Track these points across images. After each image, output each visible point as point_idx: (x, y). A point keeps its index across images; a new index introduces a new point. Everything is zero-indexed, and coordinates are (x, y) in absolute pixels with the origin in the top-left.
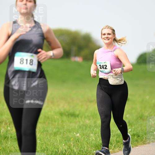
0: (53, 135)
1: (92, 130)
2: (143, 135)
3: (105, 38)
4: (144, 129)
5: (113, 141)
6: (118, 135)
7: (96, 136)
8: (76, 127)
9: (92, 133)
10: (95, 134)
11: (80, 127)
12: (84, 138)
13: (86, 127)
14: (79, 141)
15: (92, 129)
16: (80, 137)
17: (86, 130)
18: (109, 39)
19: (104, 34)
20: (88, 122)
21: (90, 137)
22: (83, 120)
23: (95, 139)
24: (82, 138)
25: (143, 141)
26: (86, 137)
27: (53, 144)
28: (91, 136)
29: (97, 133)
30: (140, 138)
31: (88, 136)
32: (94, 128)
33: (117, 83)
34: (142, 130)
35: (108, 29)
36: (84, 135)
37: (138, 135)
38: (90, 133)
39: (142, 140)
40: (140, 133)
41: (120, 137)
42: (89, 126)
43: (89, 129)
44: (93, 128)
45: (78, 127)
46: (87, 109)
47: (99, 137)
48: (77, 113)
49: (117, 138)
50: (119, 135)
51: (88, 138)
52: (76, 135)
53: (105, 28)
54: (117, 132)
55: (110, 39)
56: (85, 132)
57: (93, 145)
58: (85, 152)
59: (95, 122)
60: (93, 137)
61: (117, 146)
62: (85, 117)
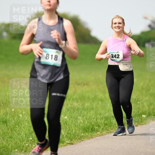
1: (80, 113)
3: (116, 27)
5: (101, 124)
7: (84, 118)
9: (80, 116)
10: (83, 117)
11: (68, 110)
13: (74, 110)
14: (66, 124)
17: (74, 112)
18: (120, 28)
19: (115, 23)
20: (76, 104)
23: (83, 122)
24: (70, 121)
26: (73, 120)
28: (79, 119)
29: (85, 116)
36: (71, 118)
38: (78, 116)
41: (108, 120)
42: (77, 108)
43: (77, 112)
44: (81, 110)
45: (66, 109)
46: (75, 92)
47: (86, 120)
49: (105, 120)
50: (107, 117)
51: (76, 120)
52: (64, 118)
53: (116, 18)
54: (105, 115)
56: (73, 114)
57: (81, 128)
58: (73, 135)
59: (83, 105)
60: (80, 119)
61: (105, 129)
62: (73, 100)
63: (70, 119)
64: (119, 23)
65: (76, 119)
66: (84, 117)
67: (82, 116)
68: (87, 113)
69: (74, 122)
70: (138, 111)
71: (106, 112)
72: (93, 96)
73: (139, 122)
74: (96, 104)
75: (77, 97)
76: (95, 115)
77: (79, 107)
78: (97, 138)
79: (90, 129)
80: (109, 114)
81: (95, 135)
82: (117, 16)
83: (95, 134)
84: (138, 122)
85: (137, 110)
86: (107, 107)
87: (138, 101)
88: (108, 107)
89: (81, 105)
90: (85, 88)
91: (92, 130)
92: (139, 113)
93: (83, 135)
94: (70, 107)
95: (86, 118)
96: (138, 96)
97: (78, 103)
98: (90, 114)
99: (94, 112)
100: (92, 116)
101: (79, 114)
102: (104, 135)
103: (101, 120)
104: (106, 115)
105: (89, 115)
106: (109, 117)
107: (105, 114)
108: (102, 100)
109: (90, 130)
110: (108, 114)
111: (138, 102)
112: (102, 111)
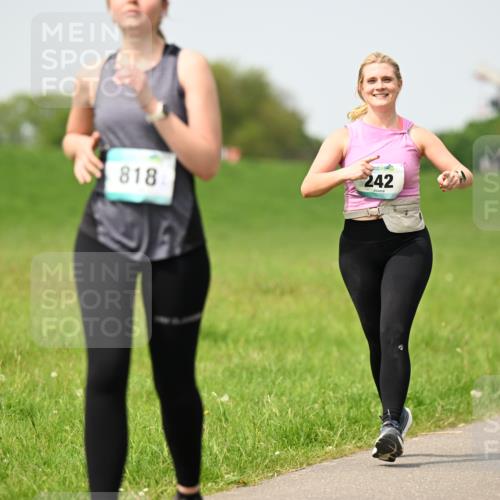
0: (144, 399)
1: (271, 384)
2: (435, 400)
3: (375, 92)
4: (437, 381)
5: (339, 419)
6: (354, 399)
7: (282, 401)
8: (219, 375)
9: (270, 394)
10: (279, 396)
11: (232, 374)
12: (245, 410)
13: (252, 373)
14: (227, 420)
15: (269, 380)
16: (231, 405)
17: (250, 382)
18: (387, 95)
19: (373, 80)
20: (256, 356)
21: (263, 405)
22: (241, 350)
23: (280, 412)
24: (239, 409)
25: (434, 419)
26: (249, 406)
27: (145, 427)
28: (267, 402)
29: (287, 392)
30: (426, 409)
31: (258, 403)
32: (276, 378)
33: (409, 227)
34: (431, 384)
35: (384, 65)
37: (417, 398)
38: (263, 394)
39: (430, 416)
40: (425, 393)
41: (361, 406)
42: (259, 369)
43: (260, 380)
44: (273, 375)
45: (223, 373)
46: (253, 317)
47: (291, 406)
48: (223, 327)
49: (351, 408)
50: (357, 398)
51: (256, 408)
52: (218, 400)
53: (374, 62)
54: (350, 390)
55: (391, 96)
56: (246, 388)
57: (274, 433)
58: (249, 455)
59: (280, 358)
60: (271, 405)
61: (350, 435)
62: (247, 341)
63: (237, 405)
64: (386, 79)
65: (258, 402)
66: (284, 399)
67: (276, 395)
68: (294, 383)
69: (252, 413)
70: (457, 377)
71: (353, 382)
72: (312, 330)
73: (461, 414)
74: (321, 354)
75: (261, 334)
76: (317, 389)
77: (267, 364)
78: (325, 463)
79: (302, 434)
80: (363, 387)
81: (320, 454)
82: (378, 55)
83: (318, 450)
84: (457, 413)
85: (456, 373)
86: (357, 366)
87: (458, 346)
88: (360, 363)
89: (273, 357)
90: (288, 304)
91: (308, 441)
92: (461, 384)
93: (279, 456)
94: (237, 366)
95: (288, 401)
96: (459, 327)
97: (266, 352)
98: (301, 385)
99: (317, 383)
100: (309, 394)
101: (267, 386)
102: (346, 455)
103: (337, 405)
104: (355, 390)
105: (299, 389)
106: (364, 397)
107: (350, 387)
108: (340, 343)
109: (302, 439)
110: (359, 386)
111: (458, 350)
112: (342, 378)
